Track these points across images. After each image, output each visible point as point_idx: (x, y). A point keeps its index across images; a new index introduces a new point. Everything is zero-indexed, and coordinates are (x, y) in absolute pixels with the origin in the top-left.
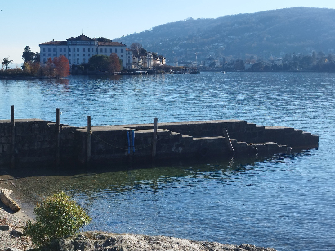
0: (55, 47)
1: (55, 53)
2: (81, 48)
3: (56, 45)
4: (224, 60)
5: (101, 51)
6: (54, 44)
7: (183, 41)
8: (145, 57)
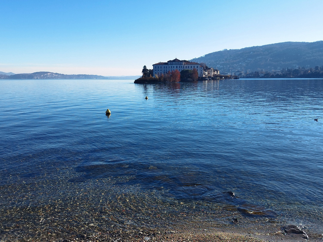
0: (161, 66)
1: (161, 69)
2: (175, 66)
3: (162, 65)
4: (246, 72)
5: (186, 68)
6: (160, 64)
7: (222, 62)
8: (209, 70)
